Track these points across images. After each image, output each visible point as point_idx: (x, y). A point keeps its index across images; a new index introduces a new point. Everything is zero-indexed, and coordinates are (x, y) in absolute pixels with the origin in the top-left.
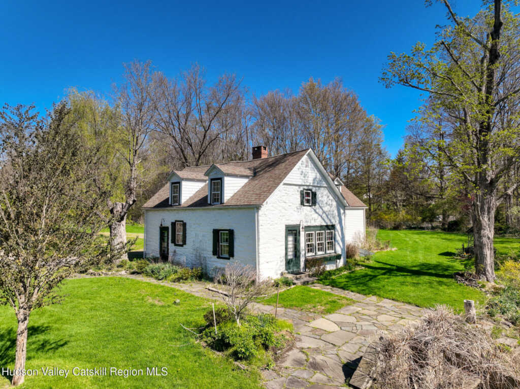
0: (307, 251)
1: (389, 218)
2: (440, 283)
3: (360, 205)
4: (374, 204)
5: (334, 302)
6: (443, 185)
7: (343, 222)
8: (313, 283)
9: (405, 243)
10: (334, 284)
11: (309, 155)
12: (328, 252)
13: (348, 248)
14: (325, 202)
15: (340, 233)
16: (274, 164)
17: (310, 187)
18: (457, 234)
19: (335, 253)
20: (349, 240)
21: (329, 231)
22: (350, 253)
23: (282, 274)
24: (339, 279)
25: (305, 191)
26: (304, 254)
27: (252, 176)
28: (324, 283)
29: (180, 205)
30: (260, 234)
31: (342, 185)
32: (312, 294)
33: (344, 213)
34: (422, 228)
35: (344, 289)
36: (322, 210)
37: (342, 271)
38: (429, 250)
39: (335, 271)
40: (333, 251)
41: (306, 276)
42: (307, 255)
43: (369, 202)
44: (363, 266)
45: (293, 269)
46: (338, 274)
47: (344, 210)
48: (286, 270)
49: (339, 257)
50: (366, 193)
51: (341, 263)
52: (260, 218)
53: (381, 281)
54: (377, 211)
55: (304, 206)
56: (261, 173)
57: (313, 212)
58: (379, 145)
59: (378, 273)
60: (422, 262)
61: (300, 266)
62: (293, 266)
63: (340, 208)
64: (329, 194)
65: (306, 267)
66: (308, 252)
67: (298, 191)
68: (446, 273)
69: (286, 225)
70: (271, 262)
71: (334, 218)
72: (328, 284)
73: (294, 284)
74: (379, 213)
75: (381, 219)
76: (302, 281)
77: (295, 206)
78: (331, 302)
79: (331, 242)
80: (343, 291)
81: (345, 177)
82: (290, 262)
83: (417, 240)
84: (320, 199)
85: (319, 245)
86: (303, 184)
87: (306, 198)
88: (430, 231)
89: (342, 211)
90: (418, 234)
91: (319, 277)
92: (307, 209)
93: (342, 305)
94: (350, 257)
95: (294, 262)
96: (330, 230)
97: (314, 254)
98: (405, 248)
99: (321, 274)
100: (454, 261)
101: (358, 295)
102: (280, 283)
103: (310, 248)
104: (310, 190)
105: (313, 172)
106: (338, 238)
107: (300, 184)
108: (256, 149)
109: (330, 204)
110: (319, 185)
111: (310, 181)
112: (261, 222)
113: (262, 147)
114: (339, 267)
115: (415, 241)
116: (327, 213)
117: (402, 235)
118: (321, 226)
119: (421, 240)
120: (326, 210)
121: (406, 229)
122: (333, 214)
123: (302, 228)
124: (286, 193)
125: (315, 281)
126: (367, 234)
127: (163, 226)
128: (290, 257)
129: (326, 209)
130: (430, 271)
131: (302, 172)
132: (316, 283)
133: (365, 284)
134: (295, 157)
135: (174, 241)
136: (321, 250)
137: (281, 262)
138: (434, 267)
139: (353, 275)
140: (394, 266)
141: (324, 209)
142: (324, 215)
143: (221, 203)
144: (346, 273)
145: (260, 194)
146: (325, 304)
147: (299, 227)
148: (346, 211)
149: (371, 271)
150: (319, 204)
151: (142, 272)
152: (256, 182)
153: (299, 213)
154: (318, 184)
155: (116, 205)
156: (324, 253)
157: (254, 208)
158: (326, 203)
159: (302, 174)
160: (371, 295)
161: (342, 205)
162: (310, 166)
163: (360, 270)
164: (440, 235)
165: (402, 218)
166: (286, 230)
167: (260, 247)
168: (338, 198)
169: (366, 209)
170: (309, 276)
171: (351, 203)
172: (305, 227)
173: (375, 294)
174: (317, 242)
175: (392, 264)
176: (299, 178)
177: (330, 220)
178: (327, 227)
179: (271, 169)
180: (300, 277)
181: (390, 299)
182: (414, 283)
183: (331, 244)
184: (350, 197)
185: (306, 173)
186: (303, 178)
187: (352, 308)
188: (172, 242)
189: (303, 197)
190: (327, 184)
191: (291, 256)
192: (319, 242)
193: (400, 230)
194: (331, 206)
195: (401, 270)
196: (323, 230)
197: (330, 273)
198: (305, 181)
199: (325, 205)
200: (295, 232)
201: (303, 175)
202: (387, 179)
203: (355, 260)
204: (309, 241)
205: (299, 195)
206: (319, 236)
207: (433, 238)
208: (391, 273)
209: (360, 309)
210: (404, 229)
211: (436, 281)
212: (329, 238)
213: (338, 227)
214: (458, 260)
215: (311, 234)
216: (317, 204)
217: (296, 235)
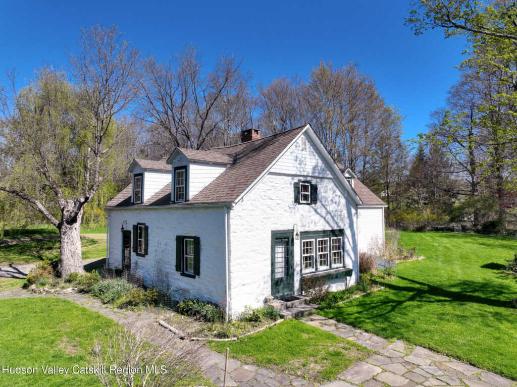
0: (303, 266)
1: (411, 217)
2: (498, 316)
3: (378, 203)
4: (392, 201)
5: (337, 354)
6: (474, 180)
7: (355, 226)
8: (310, 314)
9: (434, 250)
10: (340, 317)
11: (306, 133)
12: (334, 266)
13: (362, 259)
14: (329, 199)
15: (351, 240)
16: (261, 148)
17: (309, 179)
18: (495, 238)
19: (344, 267)
20: (364, 247)
21: (335, 238)
22: (364, 266)
23: (266, 301)
24: (349, 307)
25: (301, 183)
26: (300, 270)
27: (230, 163)
28: (326, 314)
29: (142, 203)
30: (232, 245)
31: (354, 178)
32: (305, 336)
33: (357, 213)
34: (452, 230)
35: (354, 326)
36: (326, 209)
37: (352, 293)
38: (467, 260)
39: (343, 292)
40: (341, 265)
41: (301, 303)
42: (304, 272)
43: (387, 200)
44: (382, 284)
45: (283, 293)
46: (348, 298)
47: (356, 209)
48: (273, 294)
49: (349, 273)
50: (384, 190)
51: (352, 281)
52: (231, 221)
53: (409, 311)
54: (396, 210)
55: (299, 203)
56: (242, 159)
57: (313, 212)
58: (398, 137)
59: (404, 296)
60: (462, 279)
61: (294, 287)
62: (283, 288)
63: (351, 207)
64: (335, 188)
65: (301, 289)
66: (306, 267)
67: (291, 183)
68: (502, 298)
69: (272, 232)
70: (249, 284)
71: (342, 220)
72: (332, 315)
73: (282, 317)
74: (399, 211)
75: (402, 219)
76: (295, 311)
77: (287, 204)
78: (332, 355)
79: (338, 253)
80: (353, 329)
81: (360, 172)
82: (279, 283)
83: (448, 245)
84: (323, 194)
85: (321, 258)
86: (298, 173)
87: (303, 193)
88: (460, 234)
89: (353, 211)
90: (447, 237)
91: (319, 304)
92: (304, 209)
93: (350, 361)
94: (365, 271)
95: (285, 282)
96: (336, 236)
97: (314, 270)
98: (435, 257)
99: (322, 300)
100: (507, 278)
101: (375, 338)
102: (261, 316)
103: (308, 261)
104: (308, 182)
105: (312, 157)
106: (348, 247)
107: (294, 173)
108: (246, 133)
109: (337, 201)
110: (321, 176)
111: (308, 170)
112: (232, 228)
113: (253, 131)
114: (350, 286)
115: (446, 247)
116: (333, 214)
117: (427, 238)
118: (324, 232)
119: (453, 246)
120: (331, 210)
121: (432, 231)
122: (340, 215)
123: (297, 235)
124: (273, 186)
125: (314, 311)
126: (386, 239)
127: (125, 229)
128: (278, 276)
129: (331, 208)
130: (476, 294)
131: (297, 157)
132: (314, 313)
133: (384, 317)
134: (287, 136)
135: (135, 250)
136: (325, 264)
137: (265, 283)
138: (481, 287)
139: (368, 300)
140: (424, 284)
141: (328, 208)
142: (329, 217)
143: (186, 200)
144: (358, 296)
145: (234, 187)
146: (323, 359)
147: (293, 233)
148: (359, 210)
149: (394, 294)
150: (321, 202)
151: (90, 291)
152: (234, 171)
153: (293, 214)
154: (319, 173)
155: (67, 203)
156: (328, 267)
157: (223, 207)
158: (332, 200)
159: (296, 160)
160: (395, 339)
161: (353, 203)
162: (308, 150)
163: (379, 291)
164: (475, 239)
165: (427, 217)
166: (272, 237)
167: (231, 264)
168: (348, 193)
169: (385, 208)
170: (306, 302)
171: (366, 201)
172: (301, 232)
173: (402, 338)
174: (318, 254)
175: (421, 281)
176: (292, 165)
177: (337, 223)
178: (333, 232)
179: (255, 154)
180: (293, 304)
181: (424, 347)
182: (458, 316)
183: (338, 256)
184: (365, 192)
185: (302, 159)
186: (298, 166)
187: (365, 367)
188: (134, 251)
189: (299, 192)
190: (332, 175)
191: (280, 273)
192: (321, 253)
193: (425, 232)
194: (338, 204)
195: (435, 291)
196: (327, 236)
197: (335, 298)
198: (302, 170)
199: (330, 203)
200: (287, 239)
201: (298, 162)
202: (408, 174)
203: (372, 275)
204: (307, 253)
205: (293, 189)
206: (322, 245)
207: (468, 242)
208: (422, 297)
209: (379, 370)
210: (429, 230)
211: (491, 313)
212: (336, 248)
213: (348, 232)
214: (510, 276)
215: (310, 242)
216: (318, 201)
217: (287, 243)
